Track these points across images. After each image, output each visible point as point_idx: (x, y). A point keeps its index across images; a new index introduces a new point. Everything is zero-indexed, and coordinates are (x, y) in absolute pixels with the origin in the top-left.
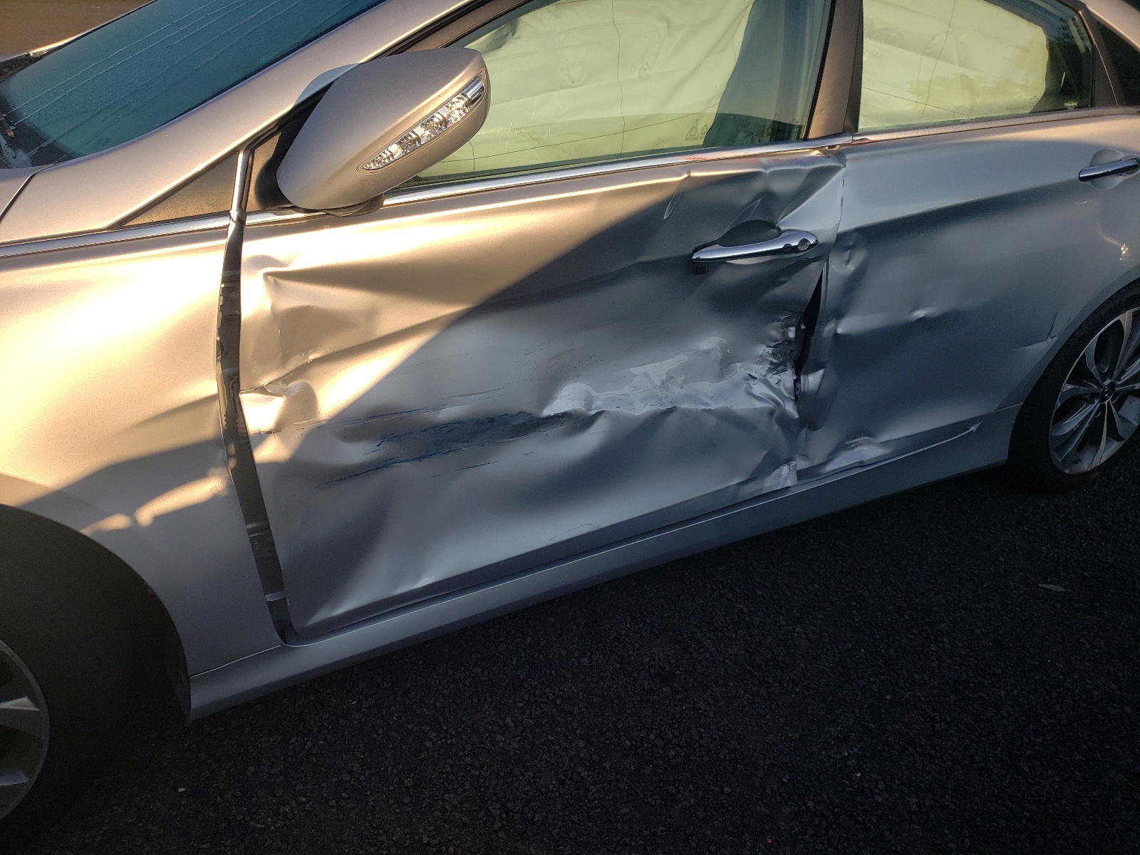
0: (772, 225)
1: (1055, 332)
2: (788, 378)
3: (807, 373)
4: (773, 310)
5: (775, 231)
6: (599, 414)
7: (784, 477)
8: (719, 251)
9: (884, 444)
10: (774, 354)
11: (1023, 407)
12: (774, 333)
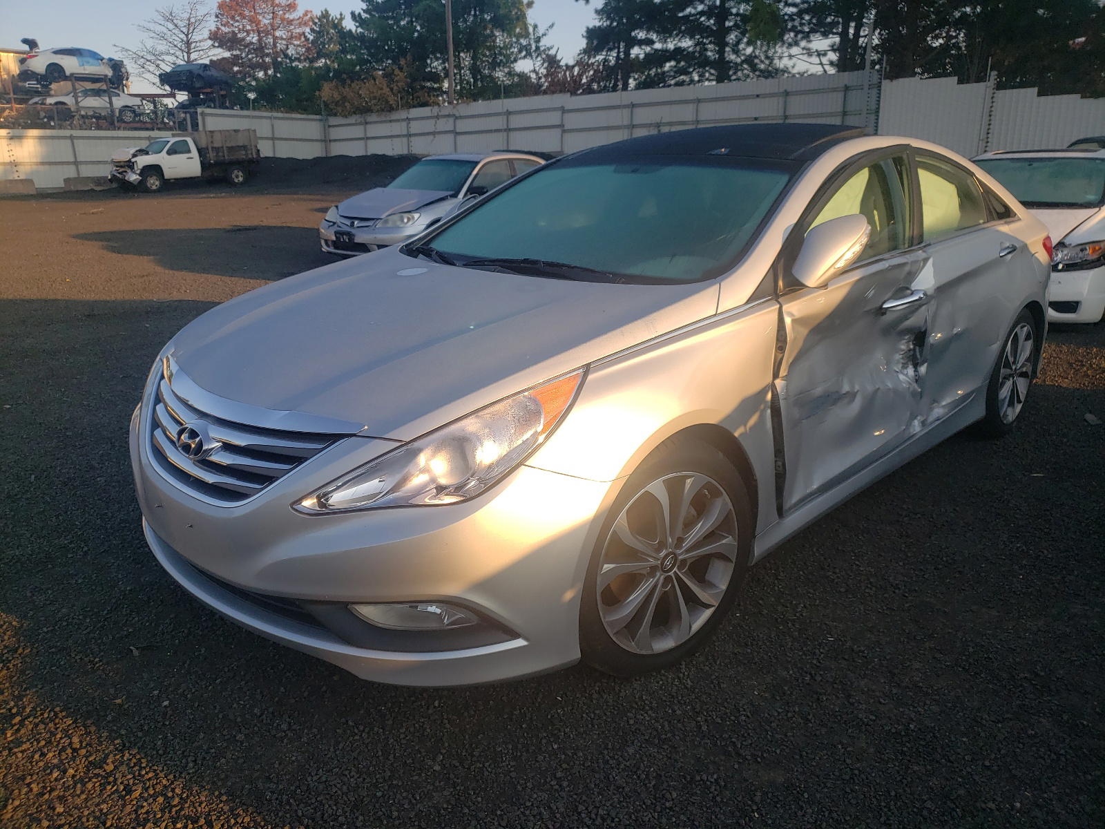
0: (908, 289)
1: (1000, 337)
2: (910, 371)
3: (920, 366)
4: (903, 333)
5: (909, 292)
6: (857, 392)
7: (916, 427)
8: (892, 302)
9: (943, 406)
10: (903, 358)
11: (990, 382)
12: (903, 347)
